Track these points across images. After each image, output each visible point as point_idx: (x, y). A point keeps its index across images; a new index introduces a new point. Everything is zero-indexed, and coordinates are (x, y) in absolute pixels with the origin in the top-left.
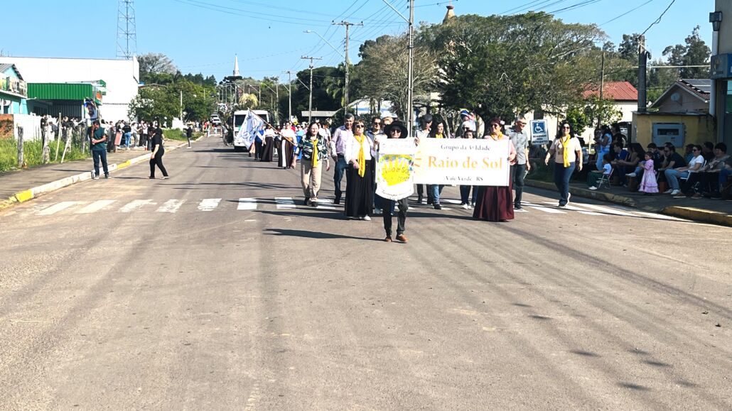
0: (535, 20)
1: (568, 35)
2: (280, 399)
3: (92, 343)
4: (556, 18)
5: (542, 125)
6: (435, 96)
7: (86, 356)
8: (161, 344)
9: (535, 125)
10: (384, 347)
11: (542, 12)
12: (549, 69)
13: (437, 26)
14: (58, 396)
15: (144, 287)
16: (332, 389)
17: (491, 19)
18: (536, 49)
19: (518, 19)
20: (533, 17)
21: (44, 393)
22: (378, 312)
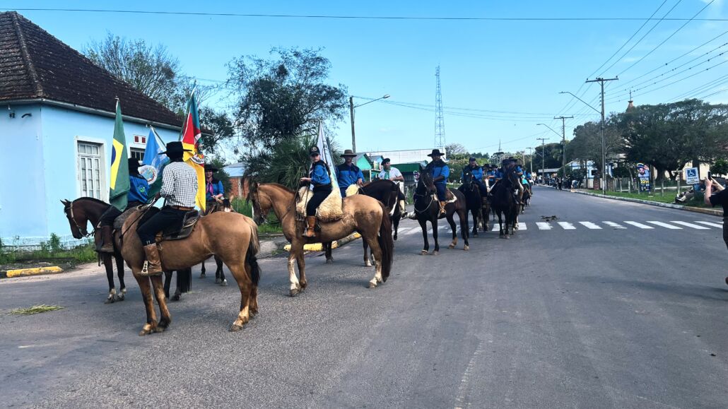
0: (690, 105)
1: (714, 112)
2: (493, 354)
3: (396, 312)
4: (705, 102)
5: (694, 171)
6: (622, 155)
7: (391, 320)
8: (432, 314)
9: (688, 172)
10: (565, 322)
11: (695, 99)
12: (701, 134)
13: (622, 114)
14: (372, 344)
15: (431, 278)
16: (526, 349)
17: (660, 106)
18: (691, 122)
19: (679, 104)
20: (687, 103)
21: (365, 341)
22: (565, 298)
